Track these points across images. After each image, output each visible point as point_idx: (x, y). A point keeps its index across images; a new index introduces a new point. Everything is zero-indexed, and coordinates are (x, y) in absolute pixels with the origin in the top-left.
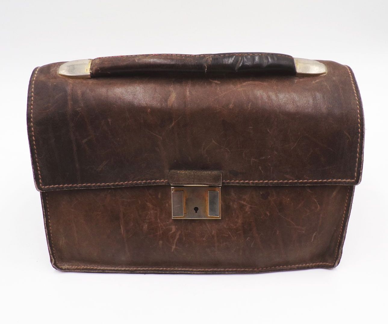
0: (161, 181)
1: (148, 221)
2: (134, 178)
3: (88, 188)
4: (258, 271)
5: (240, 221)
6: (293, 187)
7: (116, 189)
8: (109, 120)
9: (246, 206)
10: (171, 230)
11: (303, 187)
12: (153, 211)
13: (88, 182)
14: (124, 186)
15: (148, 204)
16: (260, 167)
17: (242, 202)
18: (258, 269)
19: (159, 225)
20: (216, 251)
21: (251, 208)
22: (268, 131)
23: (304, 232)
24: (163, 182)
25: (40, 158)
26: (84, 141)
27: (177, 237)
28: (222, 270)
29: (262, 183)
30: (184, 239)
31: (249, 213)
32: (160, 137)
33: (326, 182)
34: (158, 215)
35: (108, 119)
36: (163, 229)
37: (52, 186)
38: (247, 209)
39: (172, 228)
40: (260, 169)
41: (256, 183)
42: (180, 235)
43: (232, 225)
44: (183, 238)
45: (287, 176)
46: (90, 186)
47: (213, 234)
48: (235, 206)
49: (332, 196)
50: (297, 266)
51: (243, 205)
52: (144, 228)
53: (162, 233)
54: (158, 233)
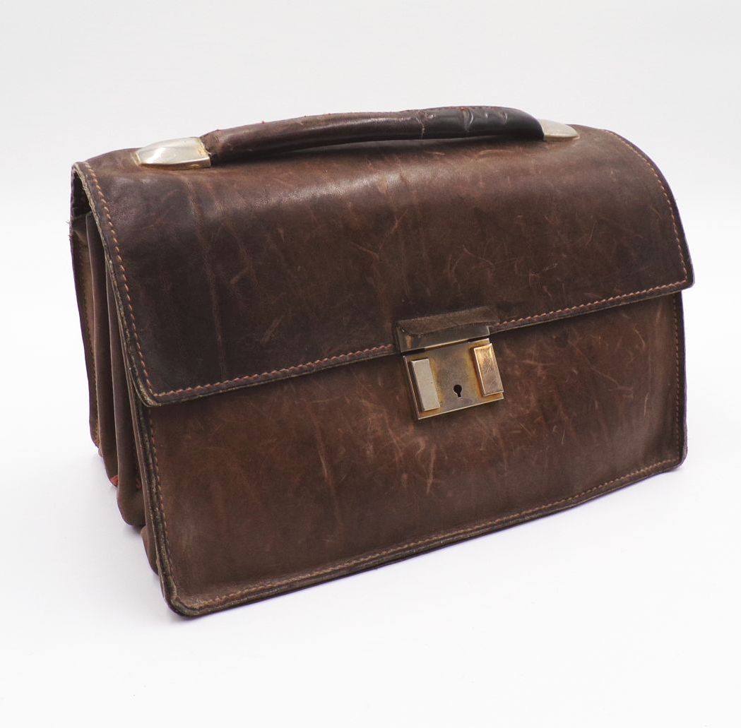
0: (381, 347)
1: (371, 437)
2: (330, 350)
3: (246, 385)
4: (576, 501)
5: (532, 398)
6: (601, 313)
7: (303, 378)
8: (281, 231)
9: (536, 367)
10: (419, 448)
11: (615, 310)
12: (375, 414)
13: (241, 374)
14: (315, 370)
15: (363, 401)
16: (545, 288)
17: (528, 362)
18: (573, 497)
19: (395, 441)
20: (506, 469)
21: (544, 368)
22: (547, 218)
23: (632, 396)
24: (383, 349)
25: (142, 330)
26: (234, 280)
27: (433, 458)
28: (515, 516)
29: (553, 316)
30: (446, 458)
31: (544, 378)
32: (375, 254)
33: (645, 294)
34: (387, 421)
35: (279, 229)
36: (403, 449)
37: (172, 392)
38: (540, 372)
39: (418, 443)
40: (546, 290)
41: (545, 319)
42: (437, 452)
43: (522, 409)
44: (444, 457)
45: (590, 295)
46: (248, 382)
47: (494, 434)
48: (518, 373)
49: (657, 321)
50: (628, 476)
51: (532, 367)
52: (368, 452)
53: (404, 456)
54: (397, 459)
